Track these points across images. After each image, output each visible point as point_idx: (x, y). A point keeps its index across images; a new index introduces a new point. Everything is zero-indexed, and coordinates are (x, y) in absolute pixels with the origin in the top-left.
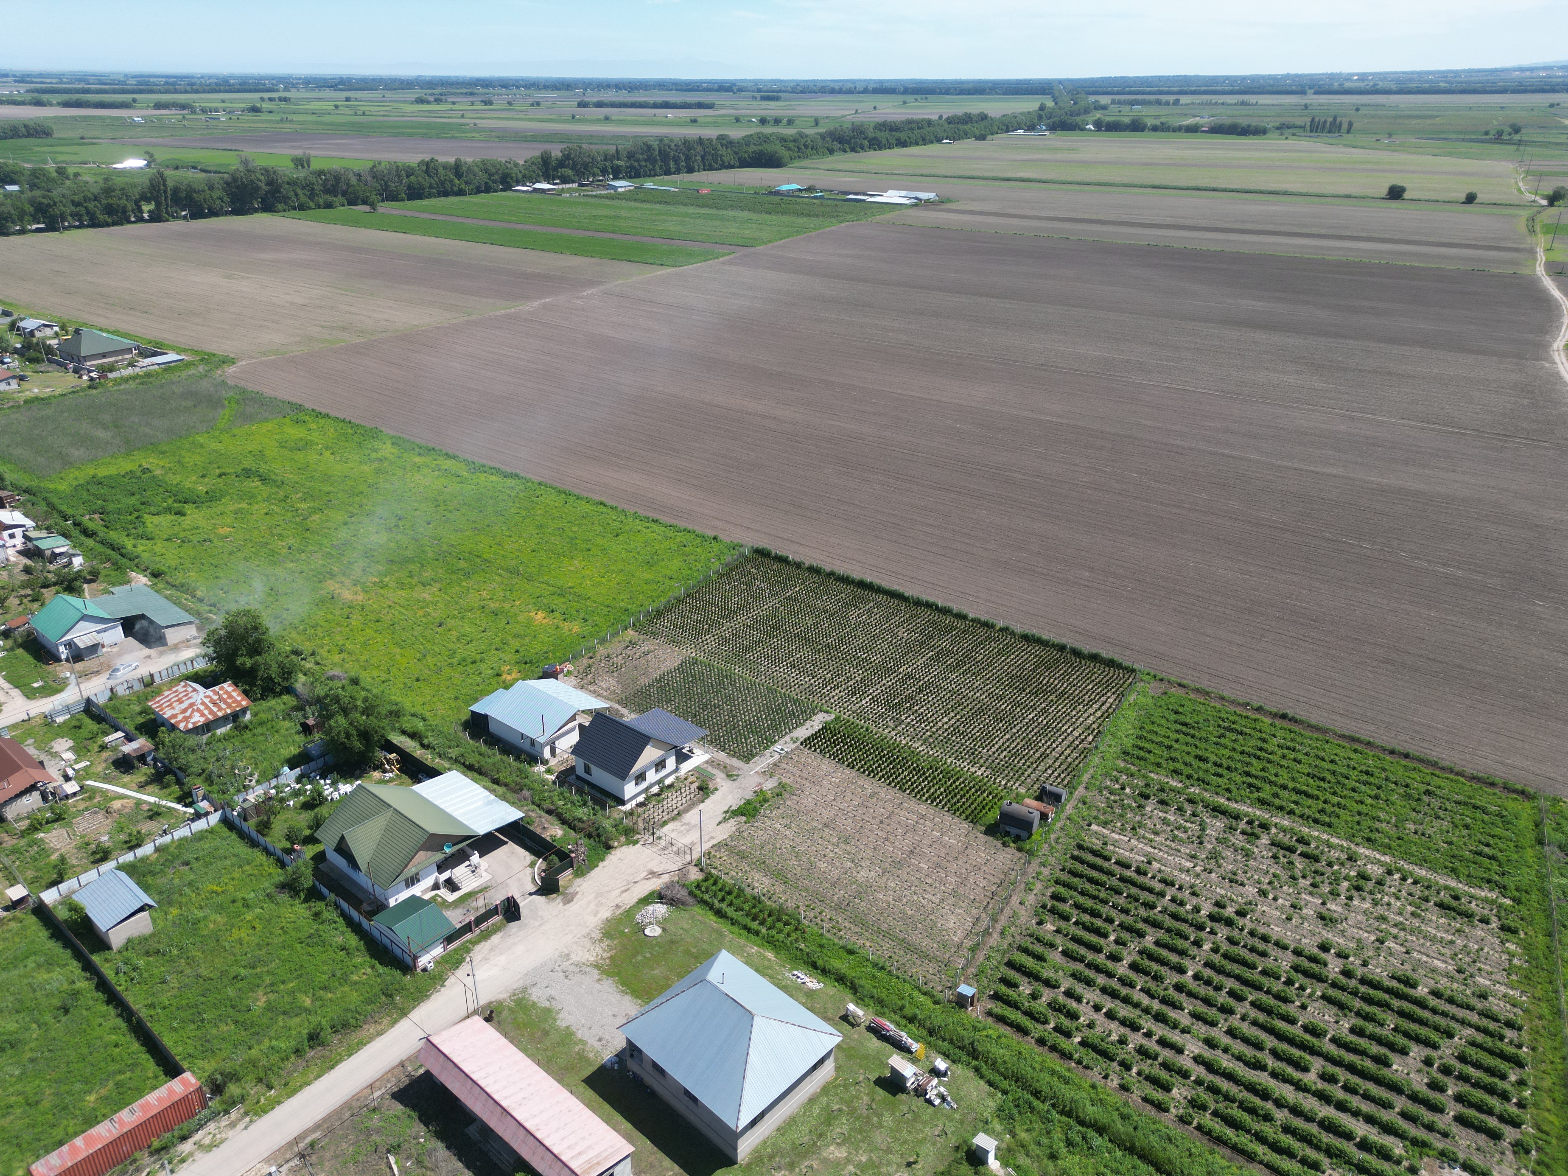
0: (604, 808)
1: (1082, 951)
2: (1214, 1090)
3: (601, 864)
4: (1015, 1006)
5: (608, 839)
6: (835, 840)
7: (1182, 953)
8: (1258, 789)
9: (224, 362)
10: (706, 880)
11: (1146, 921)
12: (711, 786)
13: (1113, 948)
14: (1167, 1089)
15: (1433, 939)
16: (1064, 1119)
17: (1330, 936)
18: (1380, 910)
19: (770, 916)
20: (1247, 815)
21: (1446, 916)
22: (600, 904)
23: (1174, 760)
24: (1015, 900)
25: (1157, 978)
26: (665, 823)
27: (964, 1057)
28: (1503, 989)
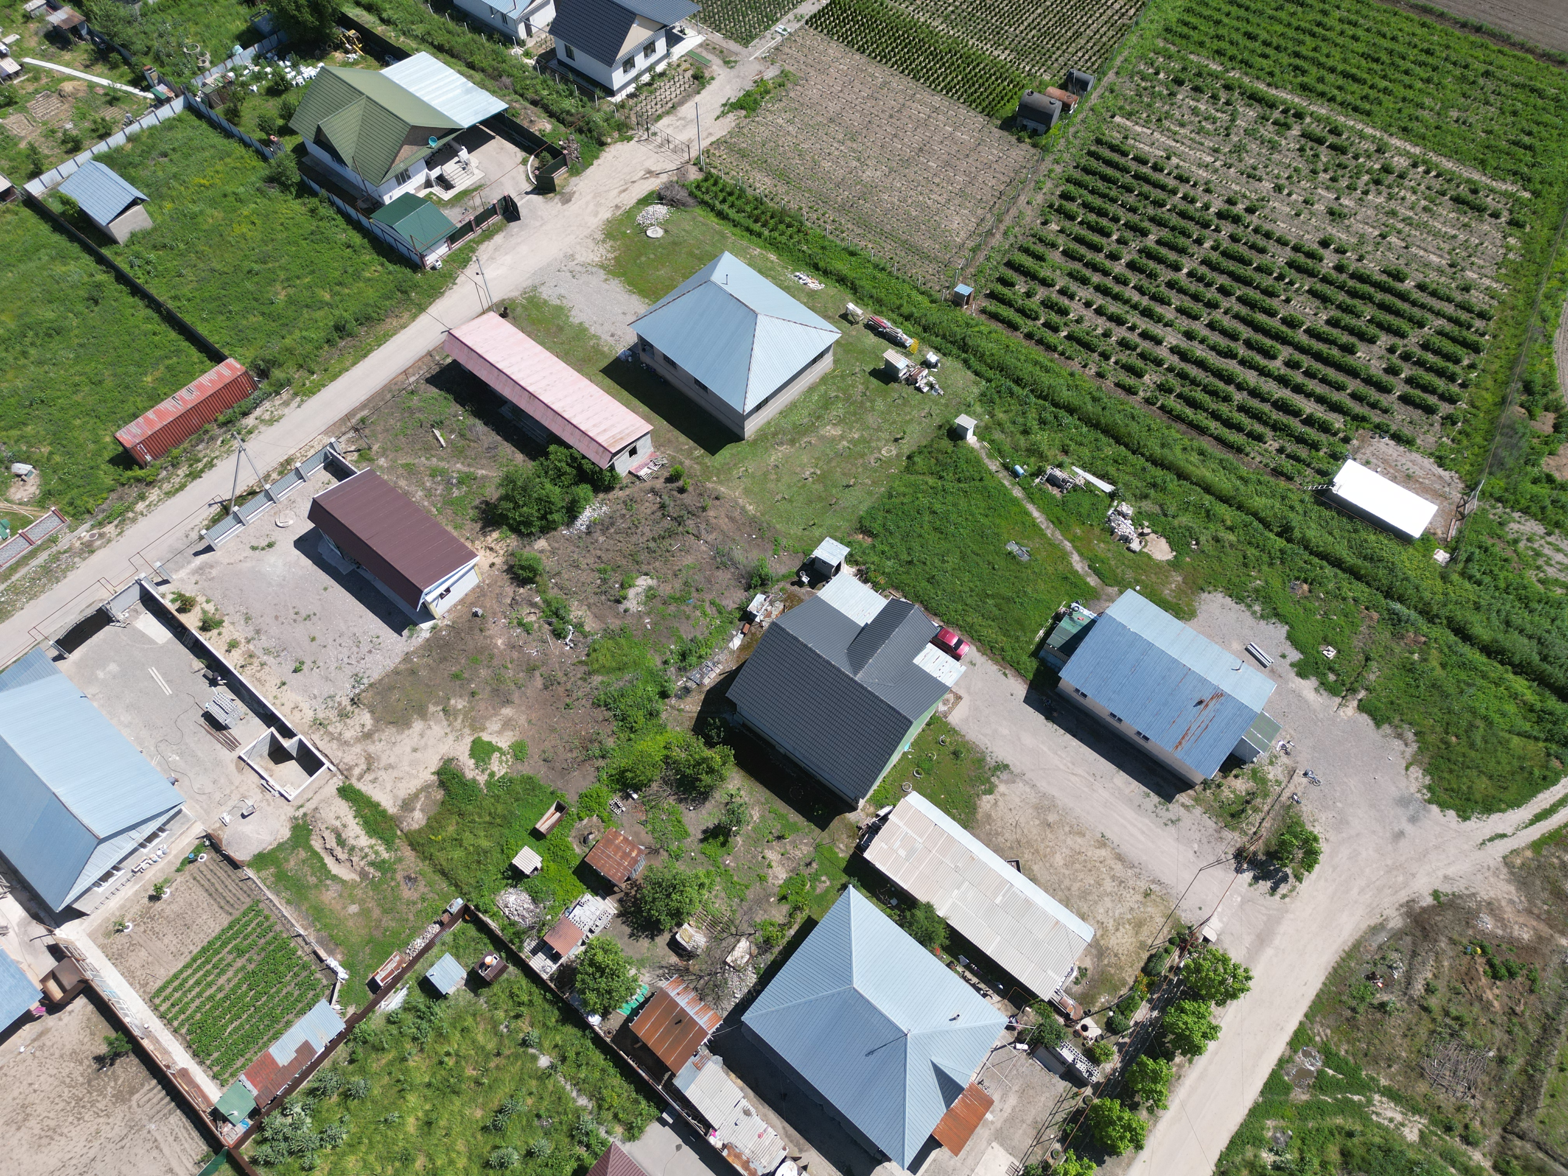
0: (592, 99)
1: (1082, 250)
2: (1183, 376)
3: (596, 162)
4: (1009, 303)
5: (601, 134)
6: (840, 136)
7: (1182, 251)
8: (1304, 72)
10: (706, 180)
11: (1152, 220)
12: (707, 75)
13: (1114, 247)
14: (1139, 375)
15: (1436, 234)
16: (1041, 402)
17: (1334, 231)
18: (1393, 204)
19: (772, 217)
20: (1284, 102)
21: (1457, 211)
22: (599, 205)
23: (1219, 38)
24: (1023, 199)
25: (1152, 276)
26: (659, 117)
27: (955, 351)
28: (1487, 282)
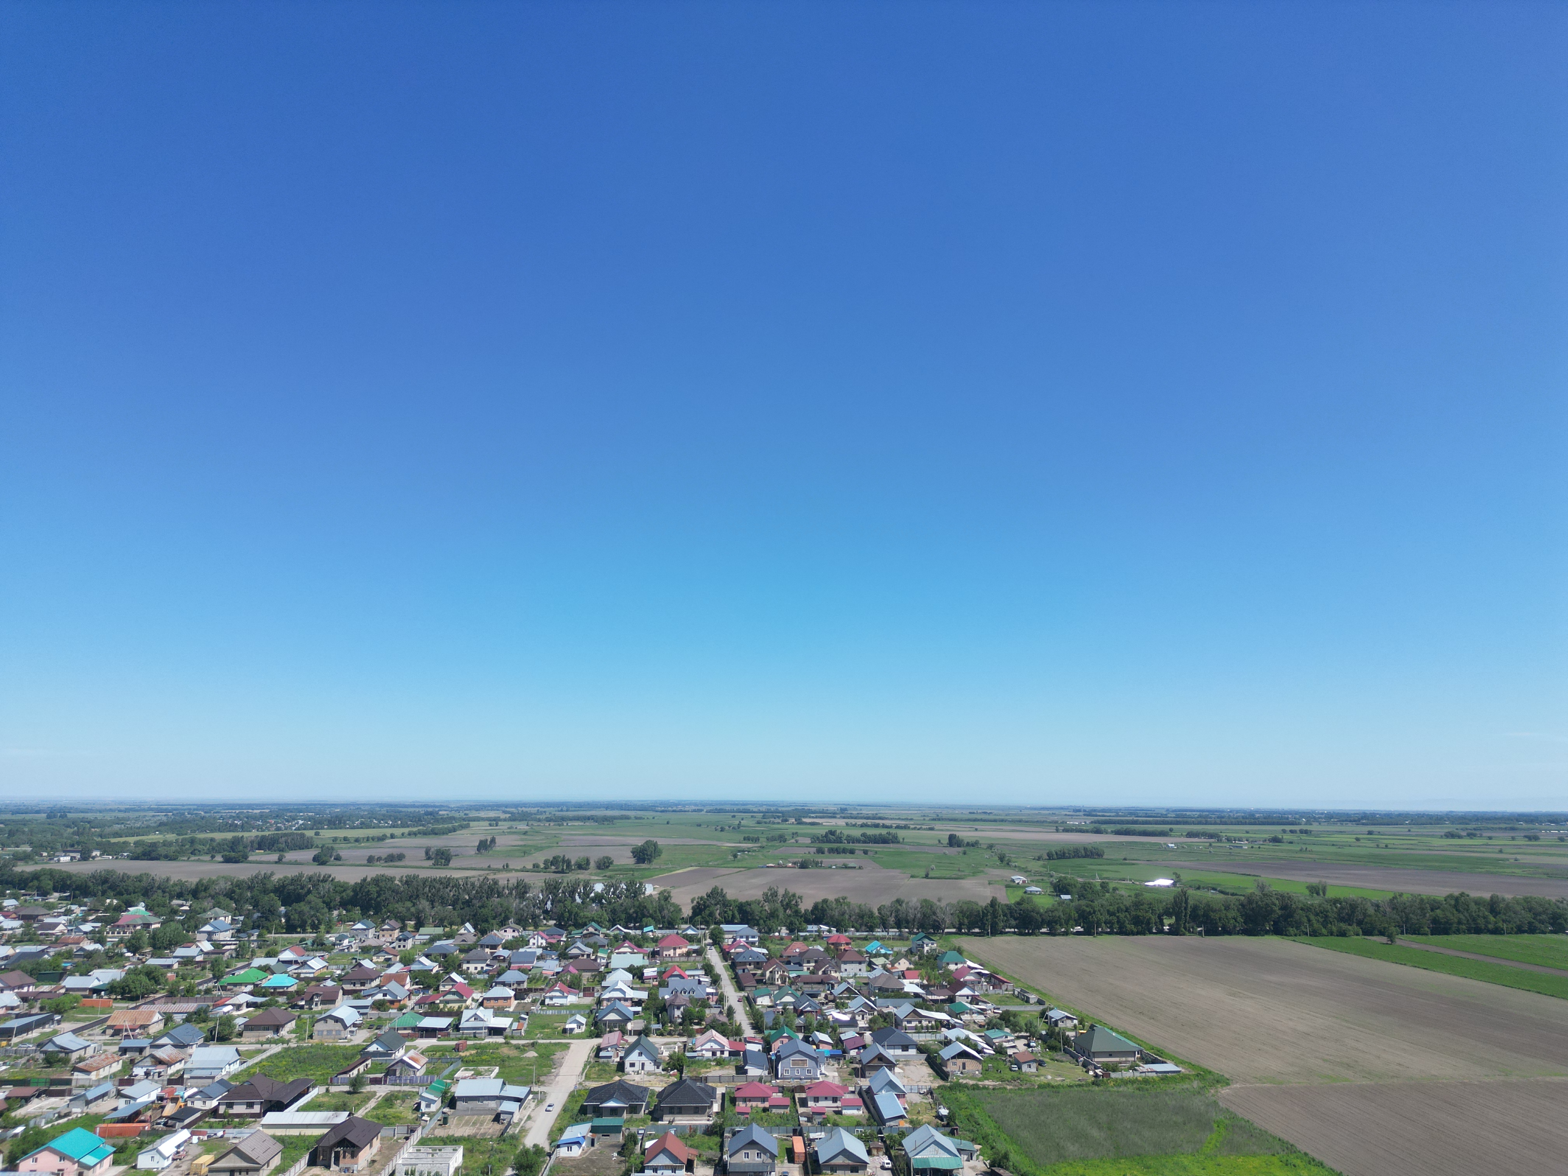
9: (1218, 1082)
